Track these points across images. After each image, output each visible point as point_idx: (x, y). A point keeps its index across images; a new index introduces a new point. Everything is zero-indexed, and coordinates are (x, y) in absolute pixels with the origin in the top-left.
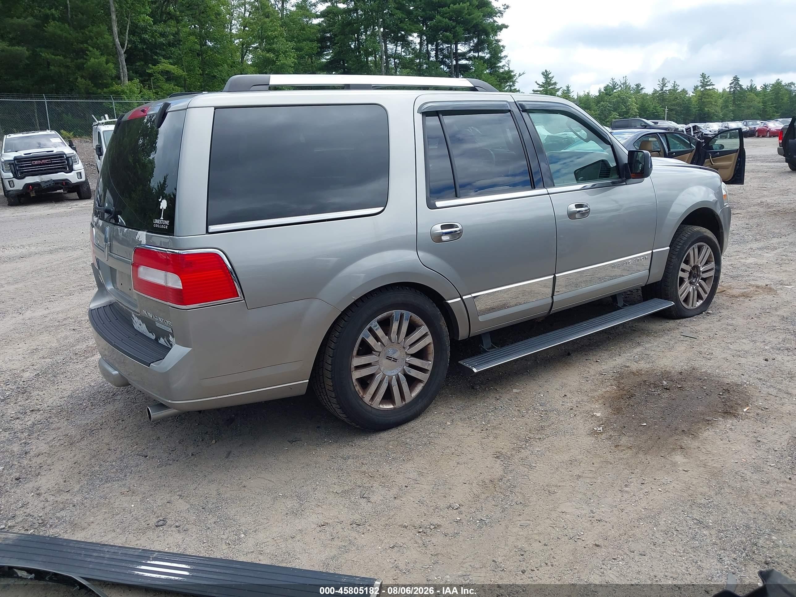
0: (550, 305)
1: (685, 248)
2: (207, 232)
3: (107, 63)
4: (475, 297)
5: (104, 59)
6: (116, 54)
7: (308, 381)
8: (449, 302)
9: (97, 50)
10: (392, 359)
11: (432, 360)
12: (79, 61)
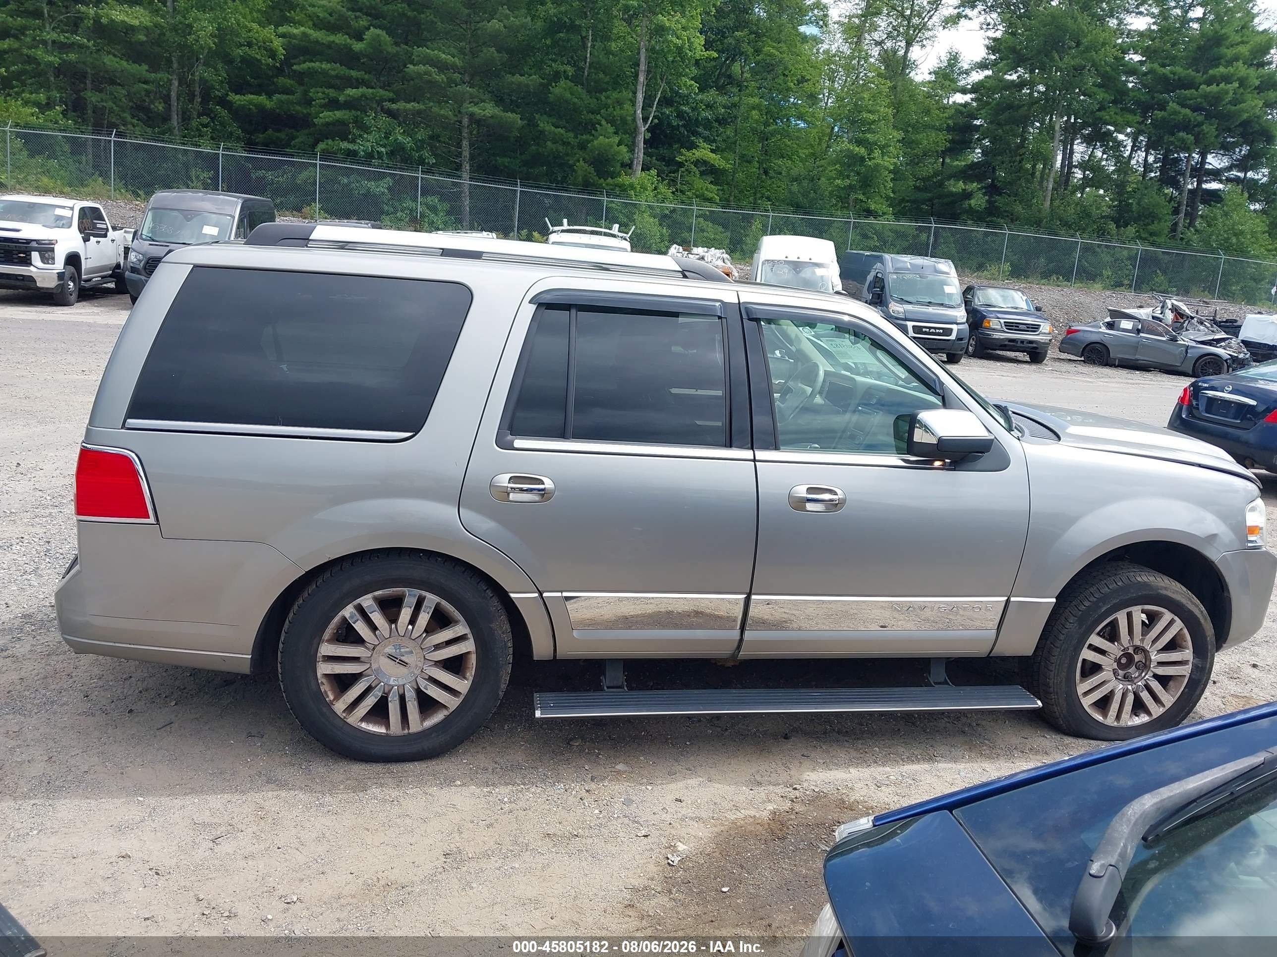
0: (735, 645)
1: (1100, 607)
2: (123, 427)
3: (619, 144)
4: (568, 599)
5: (616, 139)
6: (634, 132)
7: (250, 657)
8: (512, 595)
9: (612, 126)
10: (398, 661)
11: (471, 678)
12: (584, 137)
